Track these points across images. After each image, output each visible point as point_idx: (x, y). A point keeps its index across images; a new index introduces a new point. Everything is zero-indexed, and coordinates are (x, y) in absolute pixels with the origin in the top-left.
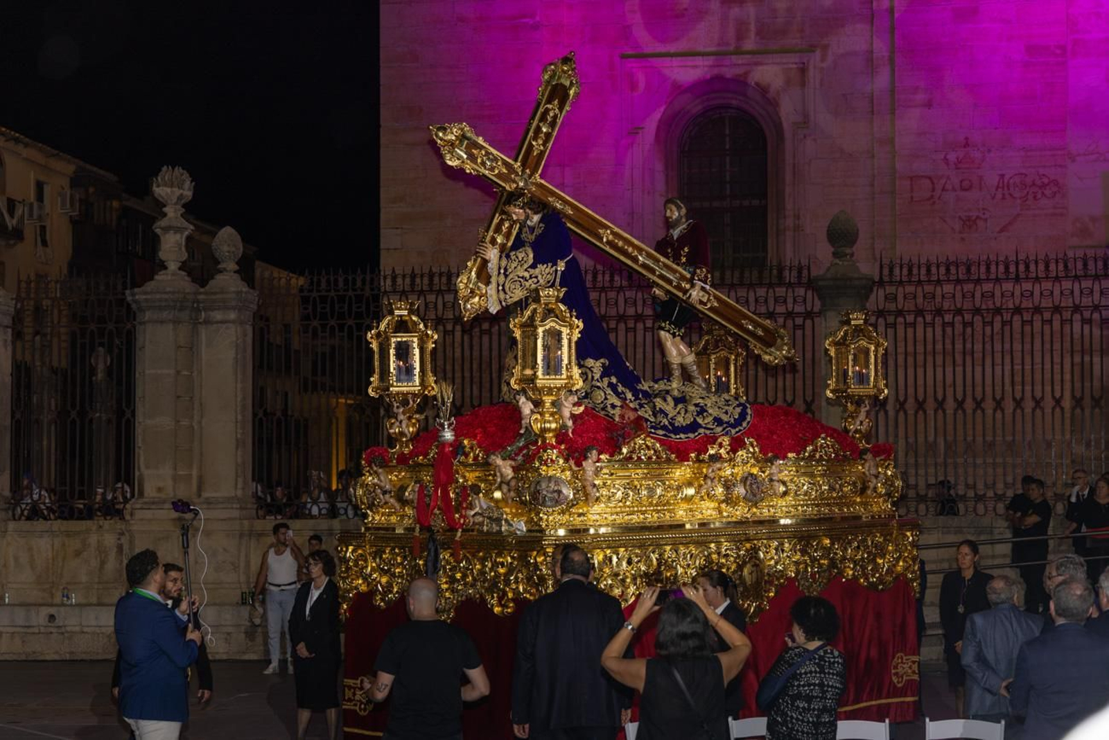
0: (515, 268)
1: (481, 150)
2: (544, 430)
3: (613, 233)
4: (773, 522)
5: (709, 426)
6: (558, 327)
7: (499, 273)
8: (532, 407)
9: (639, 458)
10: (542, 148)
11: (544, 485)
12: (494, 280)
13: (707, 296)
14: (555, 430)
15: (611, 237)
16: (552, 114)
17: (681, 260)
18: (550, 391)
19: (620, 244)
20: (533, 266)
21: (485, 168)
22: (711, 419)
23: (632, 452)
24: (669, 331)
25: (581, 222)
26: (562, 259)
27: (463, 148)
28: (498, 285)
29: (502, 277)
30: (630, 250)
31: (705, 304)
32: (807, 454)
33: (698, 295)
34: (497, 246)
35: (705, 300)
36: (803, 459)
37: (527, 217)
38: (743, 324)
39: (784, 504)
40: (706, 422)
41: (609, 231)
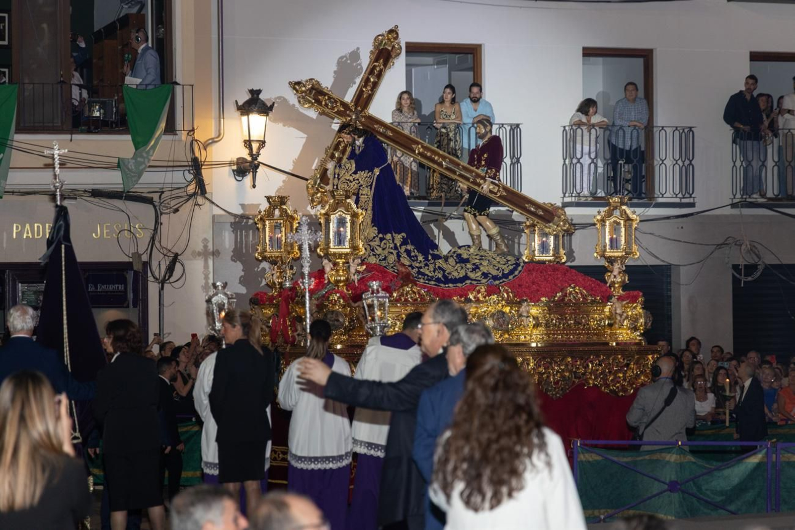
0: (344, 174)
1: (325, 96)
2: (337, 282)
3: (423, 147)
4: (525, 345)
5: (477, 279)
6: (344, 215)
7: (335, 177)
8: (332, 266)
9: (406, 300)
10: (370, 92)
11: (329, 316)
12: (331, 182)
13: (497, 188)
14: (343, 281)
15: (421, 150)
16: (378, 69)
17: (481, 163)
18: (340, 256)
19: (429, 154)
20: (355, 173)
21: (328, 108)
22: (480, 274)
23: (402, 295)
24: (470, 213)
25: (398, 140)
26: (378, 167)
27: (312, 96)
28: (334, 185)
29: (336, 179)
30: (436, 158)
31: (496, 194)
32: (556, 298)
33: (488, 187)
34: (335, 159)
35: (496, 190)
36: (553, 302)
37: (354, 140)
38: (526, 207)
39: (538, 332)
40: (477, 275)
41: (420, 146)
